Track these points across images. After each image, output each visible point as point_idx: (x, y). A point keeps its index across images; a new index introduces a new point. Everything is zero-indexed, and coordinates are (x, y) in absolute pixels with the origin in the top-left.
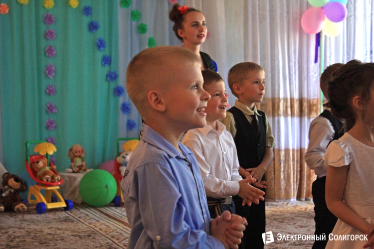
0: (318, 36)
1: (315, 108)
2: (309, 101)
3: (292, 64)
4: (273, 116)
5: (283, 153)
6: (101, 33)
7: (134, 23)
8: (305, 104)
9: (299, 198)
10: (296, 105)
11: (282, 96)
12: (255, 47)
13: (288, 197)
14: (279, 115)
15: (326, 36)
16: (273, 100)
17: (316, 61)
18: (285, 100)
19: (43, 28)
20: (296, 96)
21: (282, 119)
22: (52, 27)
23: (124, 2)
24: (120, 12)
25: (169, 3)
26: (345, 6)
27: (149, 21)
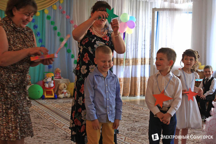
0: (124, 34)
1: (122, 62)
2: (120, 59)
6: (38, 30)
7: (52, 26)
8: (119, 60)
10: (115, 61)
15: (127, 34)
23: (48, 18)
24: (46, 21)
25: (66, 19)
26: (135, 22)
27: (58, 25)
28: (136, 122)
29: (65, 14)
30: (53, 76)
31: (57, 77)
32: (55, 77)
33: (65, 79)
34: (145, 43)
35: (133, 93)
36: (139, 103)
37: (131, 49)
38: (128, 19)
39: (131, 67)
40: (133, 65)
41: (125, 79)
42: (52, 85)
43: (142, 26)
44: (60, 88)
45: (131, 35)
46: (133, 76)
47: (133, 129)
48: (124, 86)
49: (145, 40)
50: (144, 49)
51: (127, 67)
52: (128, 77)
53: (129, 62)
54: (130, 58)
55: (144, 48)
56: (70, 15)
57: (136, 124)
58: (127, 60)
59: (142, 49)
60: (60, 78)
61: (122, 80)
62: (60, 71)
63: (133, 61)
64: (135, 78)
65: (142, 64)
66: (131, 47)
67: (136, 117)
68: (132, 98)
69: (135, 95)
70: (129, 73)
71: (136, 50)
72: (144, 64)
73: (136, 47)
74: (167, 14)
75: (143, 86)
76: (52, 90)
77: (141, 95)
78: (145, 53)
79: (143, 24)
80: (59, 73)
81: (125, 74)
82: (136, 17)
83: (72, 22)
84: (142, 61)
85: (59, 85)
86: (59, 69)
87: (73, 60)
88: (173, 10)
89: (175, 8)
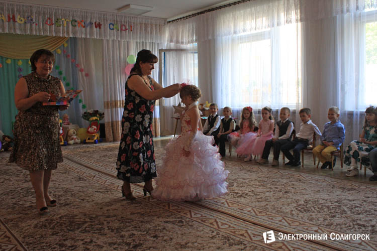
3: (122, 87)
4: (116, 108)
7: (57, 71)
11: (118, 99)
12: (107, 80)
14: (118, 107)
16: (115, 101)
18: (120, 101)
19: (18, 74)
21: (119, 109)
22: (21, 73)
25: (72, 63)
27: (63, 70)
29: (70, 58)
30: (61, 122)
31: (66, 123)
32: (63, 123)
33: (74, 125)
42: (61, 132)
44: (69, 134)
56: (75, 59)
60: (69, 124)
62: (68, 117)
76: (61, 137)
80: (67, 119)
83: (78, 66)
85: (68, 132)
86: (67, 115)
87: (81, 105)
88: (179, 51)
89: (181, 48)
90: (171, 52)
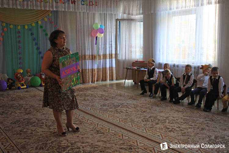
0: (97, 37)
1: (96, 57)
2: (94, 55)
3: (90, 45)
4: (85, 60)
5: (87, 70)
6: (35, 36)
7: (44, 33)
8: (93, 56)
9: (92, 82)
10: (91, 57)
11: (87, 54)
12: (79, 41)
13: (89, 82)
14: (86, 60)
15: (99, 37)
16: (84, 55)
17: (96, 44)
19: (17, 35)
20: (91, 54)
21: (87, 61)
22: (20, 35)
23: (41, 27)
24: (40, 30)
25: (54, 27)
26: (104, 29)
28: (106, 100)
29: (53, 24)
34: (111, 43)
35: (104, 79)
36: (108, 86)
37: (102, 48)
38: (99, 27)
39: (102, 61)
40: (103, 59)
41: (98, 69)
43: (109, 31)
45: (102, 38)
46: (104, 67)
47: (104, 105)
48: (97, 74)
49: (111, 41)
50: (111, 48)
51: (99, 60)
52: (100, 68)
53: (100, 57)
54: (101, 54)
55: (110, 46)
56: (57, 24)
57: (106, 101)
58: (99, 56)
59: (110, 47)
61: (96, 70)
63: (103, 57)
64: (106, 68)
65: (110, 58)
66: (102, 46)
67: (106, 97)
68: (104, 83)
69: (106, 80)
70: (101, 64)
71: (105, 48)
72: (112, 58)
73: (105, 46)
74: (126, 23)
75: (111, 73)
77: (110, 80)
78: (111, 50)
79: (109, 29)
81: (98, 66)
82: (104, 26)
84: (110, 56)
88: (130, 20)
89: (131, 18)
90: (124, 21)
